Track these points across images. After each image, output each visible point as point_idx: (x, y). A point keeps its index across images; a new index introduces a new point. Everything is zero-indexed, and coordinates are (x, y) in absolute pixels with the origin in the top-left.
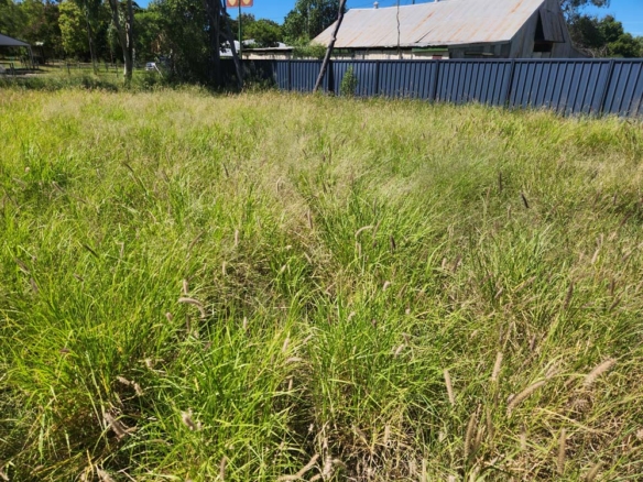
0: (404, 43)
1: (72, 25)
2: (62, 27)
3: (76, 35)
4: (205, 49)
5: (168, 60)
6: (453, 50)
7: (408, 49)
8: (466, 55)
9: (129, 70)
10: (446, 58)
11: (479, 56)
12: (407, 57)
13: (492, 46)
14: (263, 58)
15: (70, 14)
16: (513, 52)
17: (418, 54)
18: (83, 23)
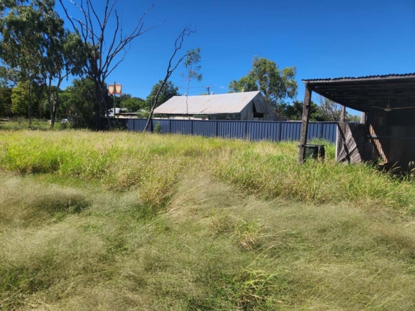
0: (190, 113)
1: (20, 99)
2: (13, 100)
3: (21, 104)
4: (94, 113)
5: (74, 118)
6: (210, 116)
7: (192, 115)
8: (217, 118)
9: (53, 122)
10: (207, 119)
11: (224, 118)
12: (192, 118)
13: (231, 115)
14: (126, 117)
15: (19, 93)
16: (242, 117)
17: (196, 117)
18: (26, 98)
